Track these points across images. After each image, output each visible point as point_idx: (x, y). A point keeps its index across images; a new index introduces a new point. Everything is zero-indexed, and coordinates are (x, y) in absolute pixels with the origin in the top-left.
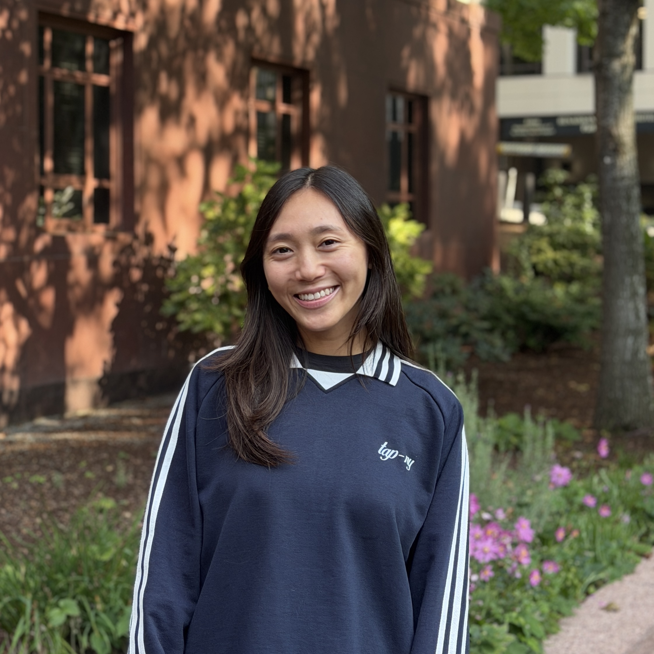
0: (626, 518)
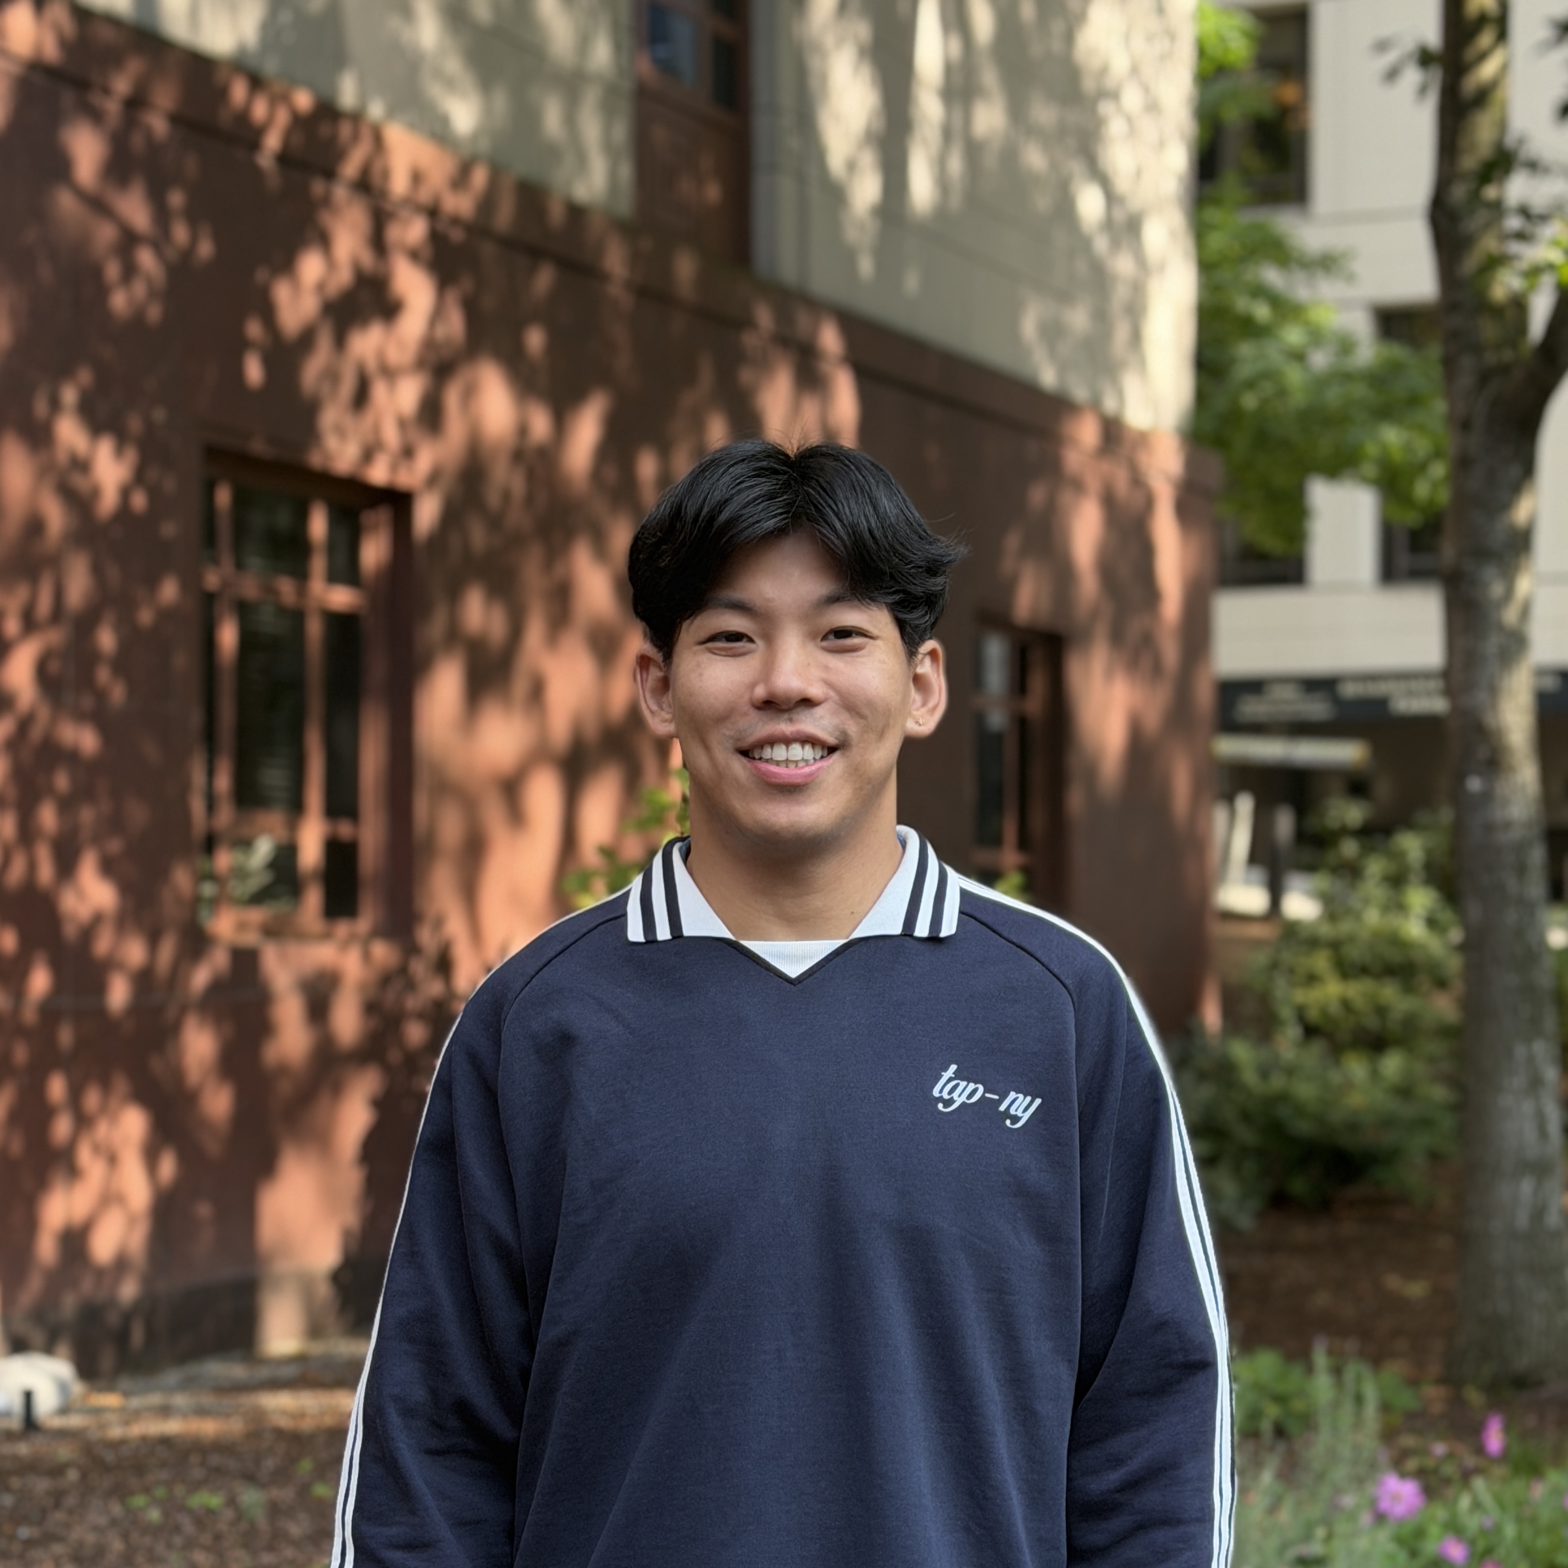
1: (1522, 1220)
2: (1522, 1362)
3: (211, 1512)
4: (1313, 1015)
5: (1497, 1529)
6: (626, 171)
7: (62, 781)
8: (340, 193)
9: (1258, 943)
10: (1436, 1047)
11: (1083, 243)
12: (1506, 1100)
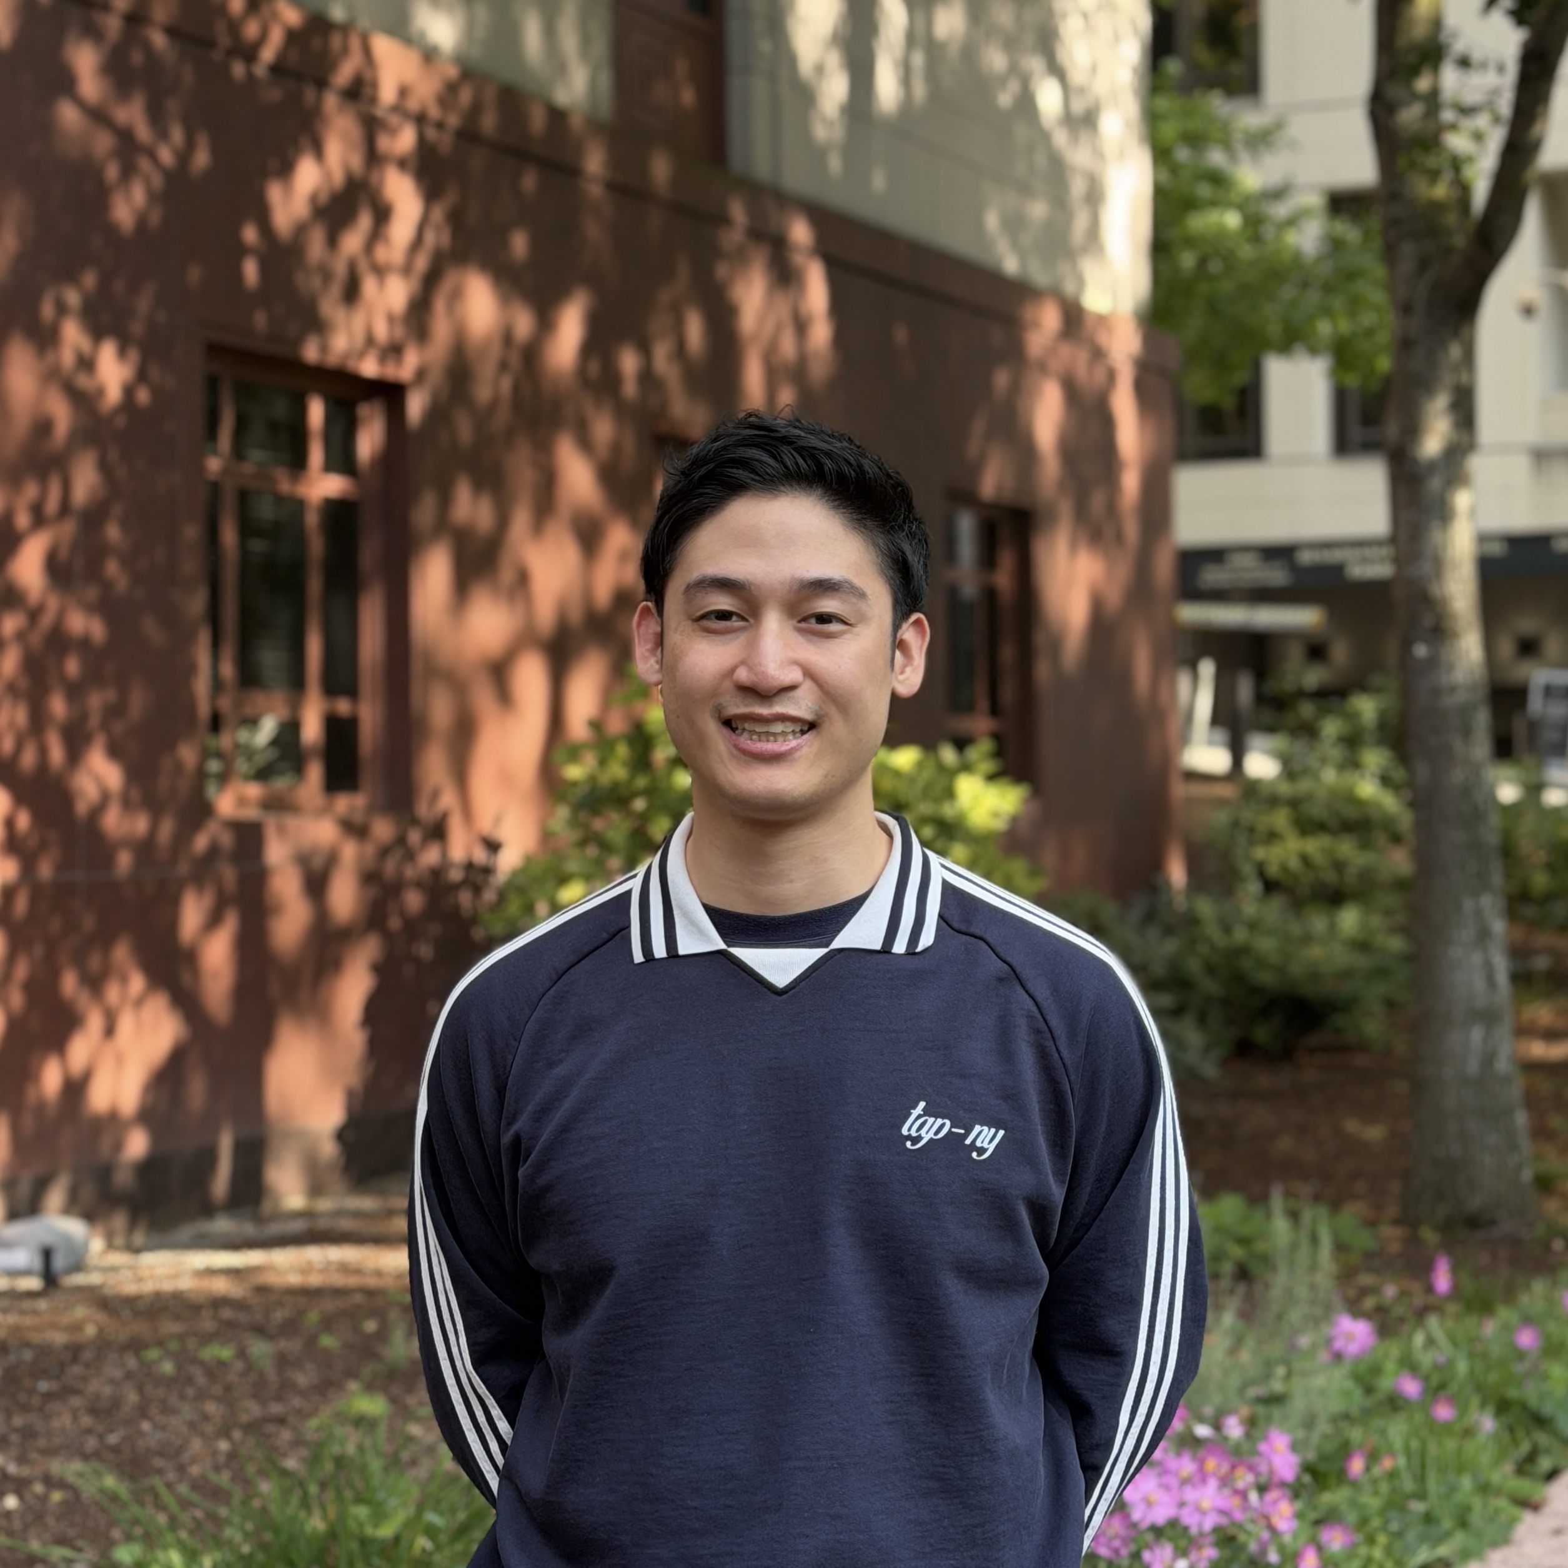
0: (1488, 1423)
1: (1473, 1066)
2: (1475, 1202)
3: (222, 1364)
4: (1273, 870)
5: (1450, 1364)
6: (605, 80)
7: (72, 666)
8: (331, 101)
9: (1221, 802)
10: (1391, 900)
11: (1045, 137)
12: (1456, 953)
